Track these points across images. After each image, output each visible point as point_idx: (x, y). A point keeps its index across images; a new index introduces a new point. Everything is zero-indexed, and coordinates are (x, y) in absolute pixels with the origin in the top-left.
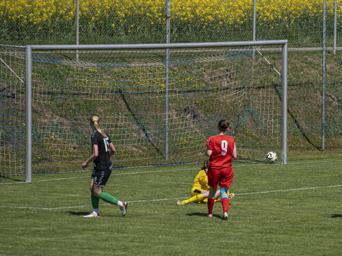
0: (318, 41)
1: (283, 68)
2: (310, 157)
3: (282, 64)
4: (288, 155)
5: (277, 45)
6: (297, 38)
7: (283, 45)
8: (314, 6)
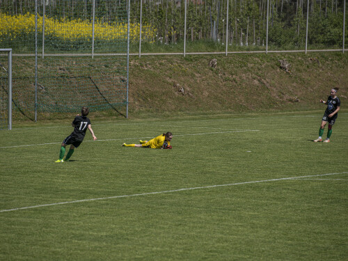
0: (32, 50)
1: (9, 67)
2: (27, 125)
3: (8, 64)
4: (12, 124)
5: (5, 52)
6: (18, 47)
7: (9, 52)
8: (29, 27)
